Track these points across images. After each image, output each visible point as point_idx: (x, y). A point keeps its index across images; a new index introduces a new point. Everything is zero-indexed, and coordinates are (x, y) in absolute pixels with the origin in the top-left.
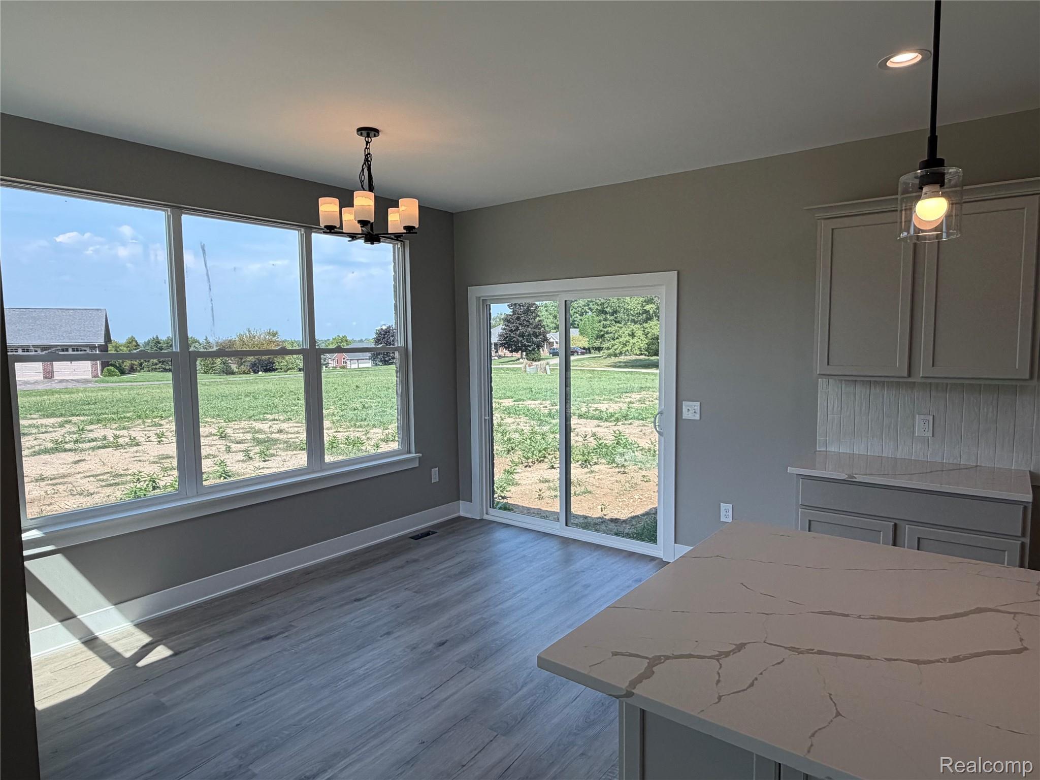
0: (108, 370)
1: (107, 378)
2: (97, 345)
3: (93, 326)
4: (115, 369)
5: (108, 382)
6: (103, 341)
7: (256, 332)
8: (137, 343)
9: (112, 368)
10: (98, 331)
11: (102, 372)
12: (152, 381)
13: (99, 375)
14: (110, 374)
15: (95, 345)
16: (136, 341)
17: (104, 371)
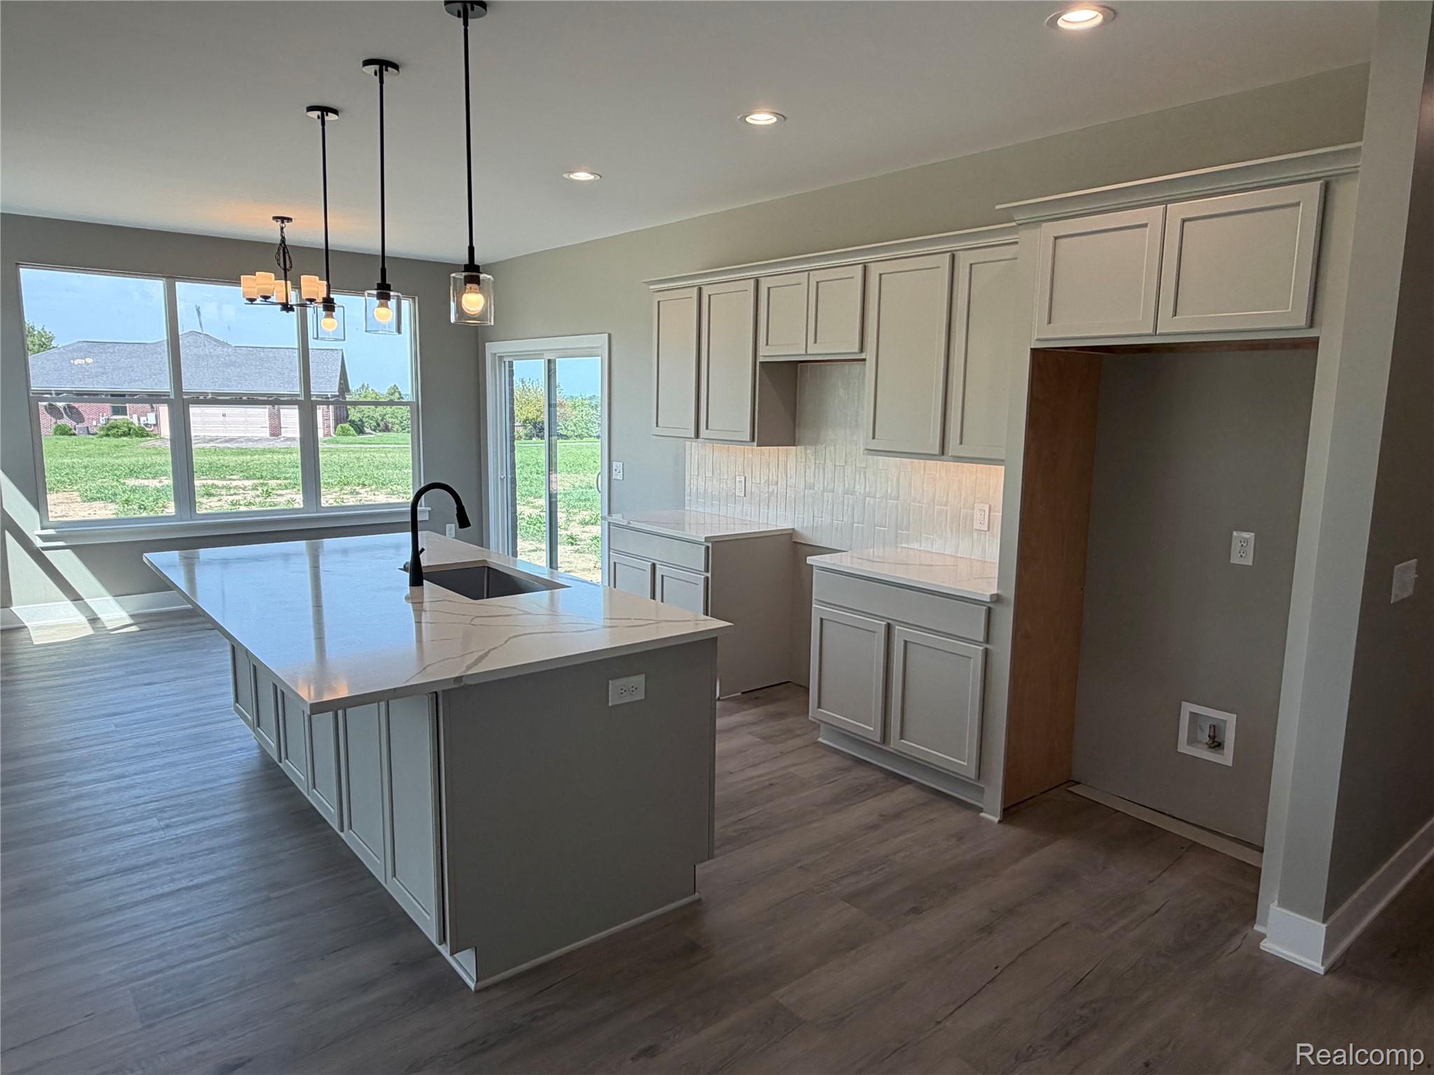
0: (341, 427)
1: (339, 438)
2: (329, 396)
3: (326, 371)
4: (350, 427)
5: (338, 443)
6: (337, 390)
7: (532, 383)
8: (400, 395)
9: (347, 425)
10: (331, 377)
11: (335, 430)
12: (389, 444)
13: (332, 434)
14: (345, 433)
15: (327, 395)
16: (399, 392)
17: (337, 429)
